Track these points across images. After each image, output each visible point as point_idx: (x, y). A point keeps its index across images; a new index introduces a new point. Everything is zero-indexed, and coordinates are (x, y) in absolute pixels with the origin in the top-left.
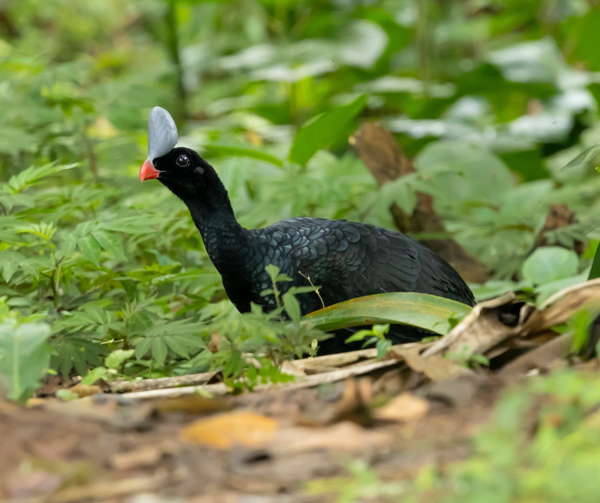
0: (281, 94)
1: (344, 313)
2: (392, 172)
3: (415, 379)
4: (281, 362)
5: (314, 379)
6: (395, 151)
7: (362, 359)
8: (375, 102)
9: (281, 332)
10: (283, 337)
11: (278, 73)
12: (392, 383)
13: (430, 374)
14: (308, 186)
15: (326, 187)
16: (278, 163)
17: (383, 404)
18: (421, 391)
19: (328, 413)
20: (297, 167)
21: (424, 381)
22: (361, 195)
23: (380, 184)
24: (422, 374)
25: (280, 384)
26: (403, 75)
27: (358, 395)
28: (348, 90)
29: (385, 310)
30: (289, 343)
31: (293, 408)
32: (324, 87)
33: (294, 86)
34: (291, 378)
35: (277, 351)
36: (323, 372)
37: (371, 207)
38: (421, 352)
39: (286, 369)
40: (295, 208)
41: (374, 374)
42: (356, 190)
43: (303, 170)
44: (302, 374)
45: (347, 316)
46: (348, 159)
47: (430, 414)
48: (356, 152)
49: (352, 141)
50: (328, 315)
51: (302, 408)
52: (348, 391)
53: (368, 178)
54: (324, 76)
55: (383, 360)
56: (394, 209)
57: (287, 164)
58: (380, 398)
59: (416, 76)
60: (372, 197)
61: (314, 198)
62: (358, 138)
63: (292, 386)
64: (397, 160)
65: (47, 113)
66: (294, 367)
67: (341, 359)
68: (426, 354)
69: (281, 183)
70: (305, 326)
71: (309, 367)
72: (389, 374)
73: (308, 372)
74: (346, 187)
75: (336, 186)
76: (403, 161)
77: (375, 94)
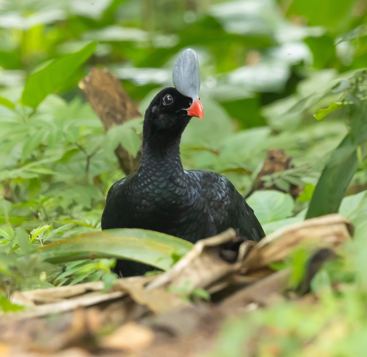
0: (13, 41)
1: (72, 248)
2: (119, 117)
3: (139, 311)
4: (11, 292)
5: (43, 310)
6: (122, 96)
7: (89, 291)
8: (102, 51)
9: (12, 264)
10: (14, 269)
12: (117, 314)
13: (154, 306)
14: (39, 128)
15: (56, 129)
17: (109, 333)
18: (146, 321)
19: (57, 340)
20: (29, 110)
21: (148, 313)
22: (87, 137)
23: (106, 129)
24: (145, 306)
25: (11, 314)
26: (129, 25)
27: (86, 326)
28: (78, 38)
29: (111, 245)
30: (20, 274)
31: (23, 336)
32: (53, 35)
33: (25, 33)
34: (21, 308)
35: (8, 282)
36: (51, 302)
37: (98, 148)
38: (145, 285)
39: (15, 299)
40: (25, 149)
41: (102, 306)
42: (84, 132)
43: (34, 113)
44: (31, 304)
45: (75, 250)
46: (76, 103)
47: (154, 344)
48: (84, 97)
49: (81, 86)
50: (57, 249)
51: (34, 335)
52: (77, 321)
53: (97, 123)
54: (52, 25)
55: (108, 292)
56: (119, 151)
57: (19, 106)
58: (108, 328)
59: (143, 28)
60: (99, 140)
61: (44, 141)
62: (85, 82)
63: (22, 315)
64: (124, 105)
66: (24, 298)
67: (68, 291)
68: (150, 287)
69: (12, 125)
70: (34, 260)
71: (38, 298)
72: (114, 306)
73: (37, 303)
74: (75, 129)
75: (65, 128)
76: (129, 105)
77: (102, 42)
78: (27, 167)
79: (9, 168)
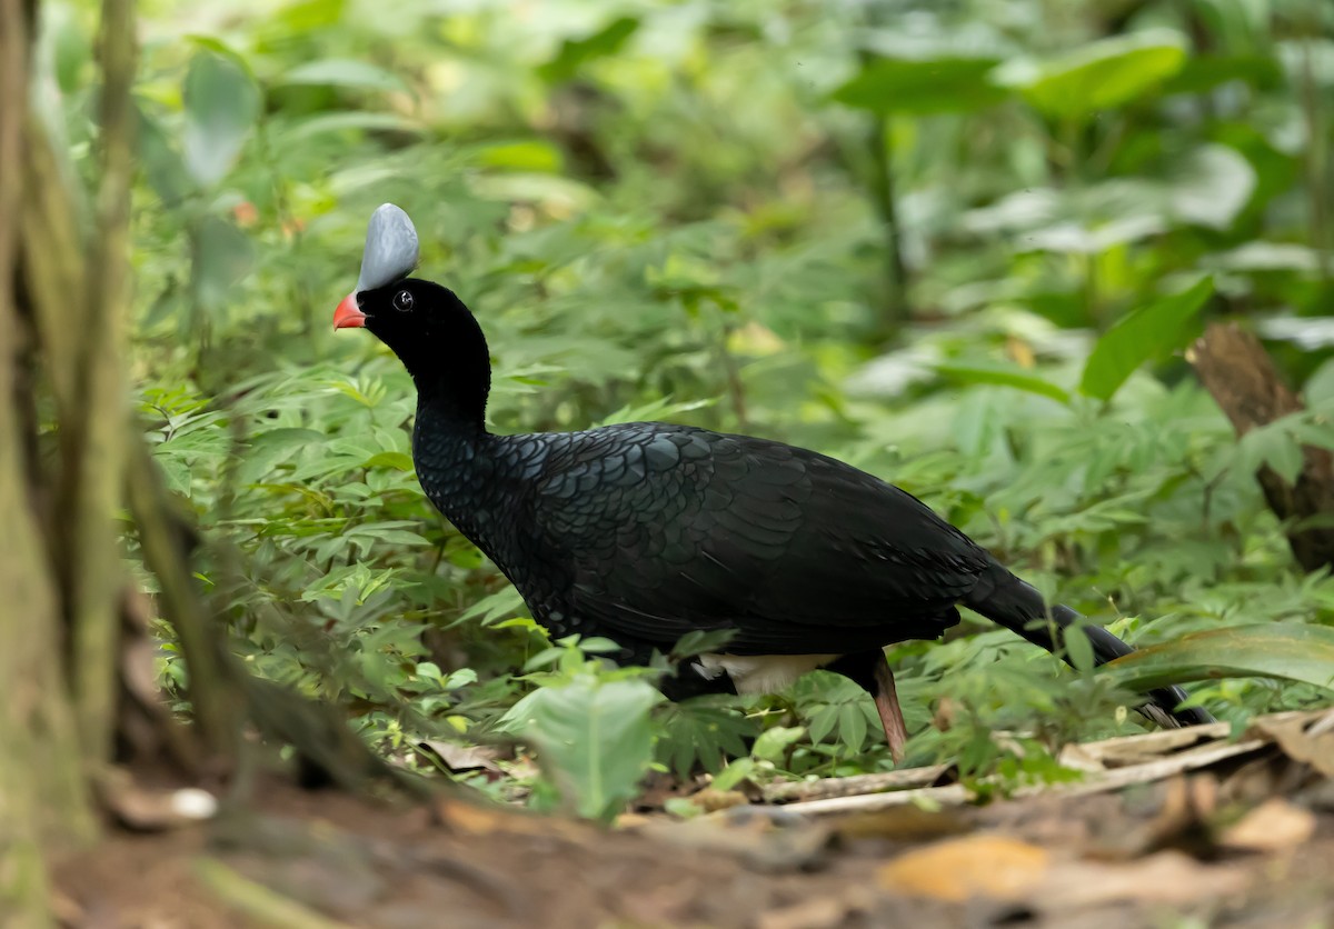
0: (1072, 273)
1: (1173, 660)
2: (1261, 411)
3: (1295, 775)
4: (1061, 747)
5: (1119, 777)
6: (1266, 373)
7: (1204, 740)
8: (1236, 288)
9: (1060, 694)
10: (1064, 703)
11: (1065, 238)
12: (1254, 783)
13: (1322, 765)
14: (1114, 437)
15: (1145, 438)
16: (1061, 397)
17: (1235, 820)
18: (1302, 798)
19: (1138, 836)
20: (1096, 404)
21: (1312, 778)
22: (1210, 451)
23: (1240, 433)
24: (1307, 766)
25: (1058, 786)
26: (1288, 239)
27: (1190, 805)
28: (1189, 266)
29: (1245, 653)
30: (1075, 713)
31: (1077, 828)
32: (1146, 262)
33: (1093, 261)
34: (1076, 775)
35: (1053, 727)
36: (1135, 763)
37: (1225, 471)
38: (1307, 727)
39: (1069, 759)
40: (1090, 476)
41: (1221, 769)
42: (1198, 442)
43: (1107, 410)
44: (1097, 767)
45: (1177, 665)
46: (1185, 388)
47: (1317, 836)
48: (1196, 374)
49: (1191, 356)
50: (1145, 663)
51: (1095, 827)
52: (1174, 797)
53: (1221, 423)
54: (1146, 242)
55: (1239, 741)
56: (1264, 475)
57: (1078, 398)
58: (1230, 810)
59: (1312, 243)
60: (1227, 454)
61: (1125, 458)
62: (1198, 350)
63: (1080, 788)
64: (1271, 390)
65: (655, 312)
66: (1085, 756)
67: (1166, 741)
68: (1315, 730)
69: (1067, 432)
70: (1102, 683)
71: (1111, 755)
72: (1251, 766)
73: (1110, 764)
74: (1179, 437)
75: (1163, 437)
76: (1281, 391)
77: (1234, 273)
78: (1094, 511)
79: (1062, 514)
